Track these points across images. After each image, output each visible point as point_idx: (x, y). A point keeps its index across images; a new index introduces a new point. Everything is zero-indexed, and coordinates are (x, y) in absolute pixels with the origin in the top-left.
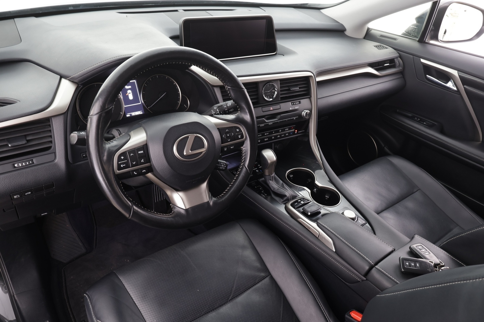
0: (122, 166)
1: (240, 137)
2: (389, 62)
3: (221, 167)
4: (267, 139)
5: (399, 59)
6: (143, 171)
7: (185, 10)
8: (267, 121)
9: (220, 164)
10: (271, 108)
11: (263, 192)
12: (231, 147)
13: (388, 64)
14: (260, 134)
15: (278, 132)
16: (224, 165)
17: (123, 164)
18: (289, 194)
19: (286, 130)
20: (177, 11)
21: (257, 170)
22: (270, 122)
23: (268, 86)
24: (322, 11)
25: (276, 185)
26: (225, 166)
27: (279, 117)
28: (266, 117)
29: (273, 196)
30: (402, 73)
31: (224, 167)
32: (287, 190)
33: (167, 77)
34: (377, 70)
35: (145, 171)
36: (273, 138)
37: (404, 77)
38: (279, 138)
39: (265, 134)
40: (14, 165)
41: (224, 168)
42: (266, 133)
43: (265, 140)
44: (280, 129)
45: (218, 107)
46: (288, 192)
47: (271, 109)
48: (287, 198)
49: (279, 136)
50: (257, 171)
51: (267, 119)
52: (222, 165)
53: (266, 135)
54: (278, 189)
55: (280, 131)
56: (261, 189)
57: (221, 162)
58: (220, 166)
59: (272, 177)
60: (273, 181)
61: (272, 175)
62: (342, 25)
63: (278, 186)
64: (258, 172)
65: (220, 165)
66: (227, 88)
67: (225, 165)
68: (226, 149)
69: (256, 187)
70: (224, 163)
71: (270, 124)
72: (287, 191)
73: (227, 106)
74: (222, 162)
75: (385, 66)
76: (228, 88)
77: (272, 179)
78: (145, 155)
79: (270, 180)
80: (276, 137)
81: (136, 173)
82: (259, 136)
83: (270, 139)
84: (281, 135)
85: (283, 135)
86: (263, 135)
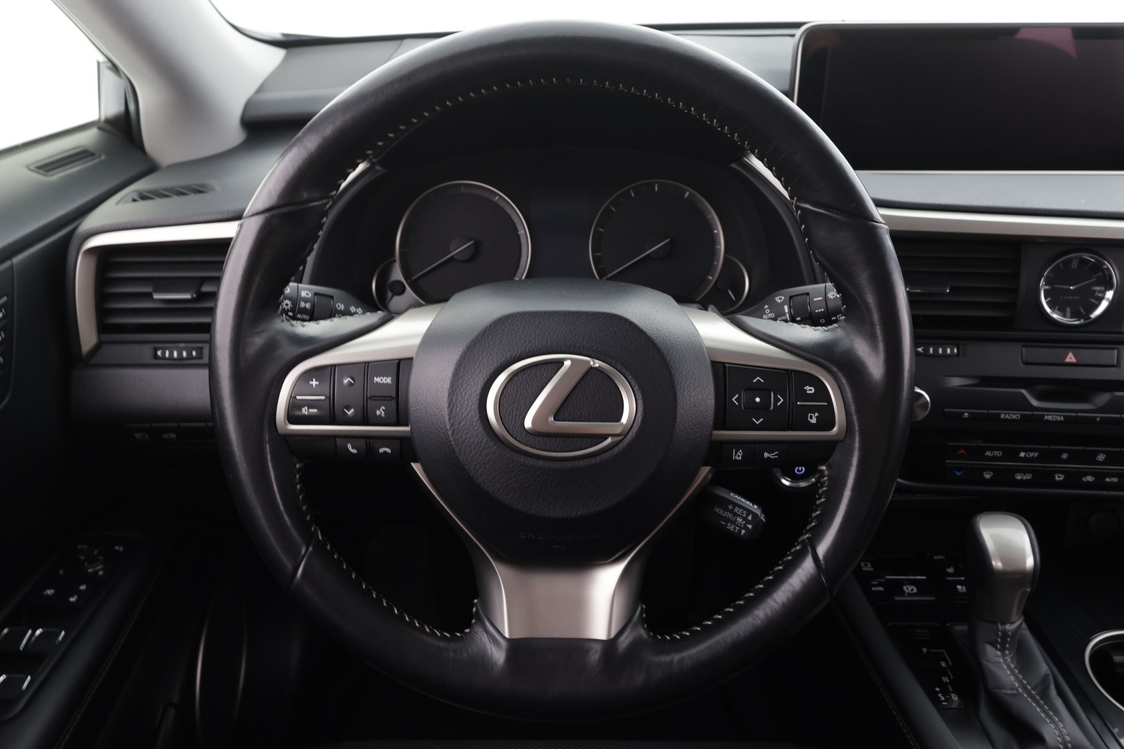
0: (305, 411)
1: (814, 421)
3: (734, 523)
4: (1028, 477)
6: (382, 450)
8: (1035, 403)
9: (732, 511)
10: (1071, 355)
11: (945, 679)
12: (766, 455)
14: (998, 449)
15: (1091, 458)
16: (745, 519)
17: (310, 404)
18: (1061, 735)
21: (961, 583)
22: (1055, 411)
23: (1075, 265)
25: (1013, 672)
26: (750, 527)
27: (1103, 398)
28: (1042, 387)
29: (984, 713)
31: (746, 528)
32: (1057, 713)
33: (690, 194)
35: (388, 450)
36: (1059, 478)
38: (1088, 486)
39: (1022, 454)
40: (156, 350)
41: (743, 532)
42: (1026, 450)
43: (1019, 477)
44: (1103, 452)
45: (791, 298)
46: (1057, 728)
47: (1071, 358)
49: (1089, 479)
50: (959, 587)
51: (1040, 397)
52: (738, 515)
53: (1025, 459)
54: (1013, 695)
55: (1101, 457)
56: (943, 664)
57: (735, 505)
58: (727, 520)
59: (1005, 634)
60: (1003, 650)
61: (1004, 623)
63: (1021, 683)
64: (963, 594)
65: (729, 515)
66: (798, 208)
67: (748, 522)
68: (740, 453)
69: (925, 650)
70: (749, 512)
71: (1050, 418)
72: (1053, 721)
73: (826, 298)
74: (740, 507)
76: (803, 209)
77: (1003, 644)
78: (394, 395)
79: (994, 644)
80: (1073, 479)
81: (354, 451)
82: (988, 453)
83: (1043, 478)
84: (1100, 476)
85: (1115, 480)
86: (1011, 455)
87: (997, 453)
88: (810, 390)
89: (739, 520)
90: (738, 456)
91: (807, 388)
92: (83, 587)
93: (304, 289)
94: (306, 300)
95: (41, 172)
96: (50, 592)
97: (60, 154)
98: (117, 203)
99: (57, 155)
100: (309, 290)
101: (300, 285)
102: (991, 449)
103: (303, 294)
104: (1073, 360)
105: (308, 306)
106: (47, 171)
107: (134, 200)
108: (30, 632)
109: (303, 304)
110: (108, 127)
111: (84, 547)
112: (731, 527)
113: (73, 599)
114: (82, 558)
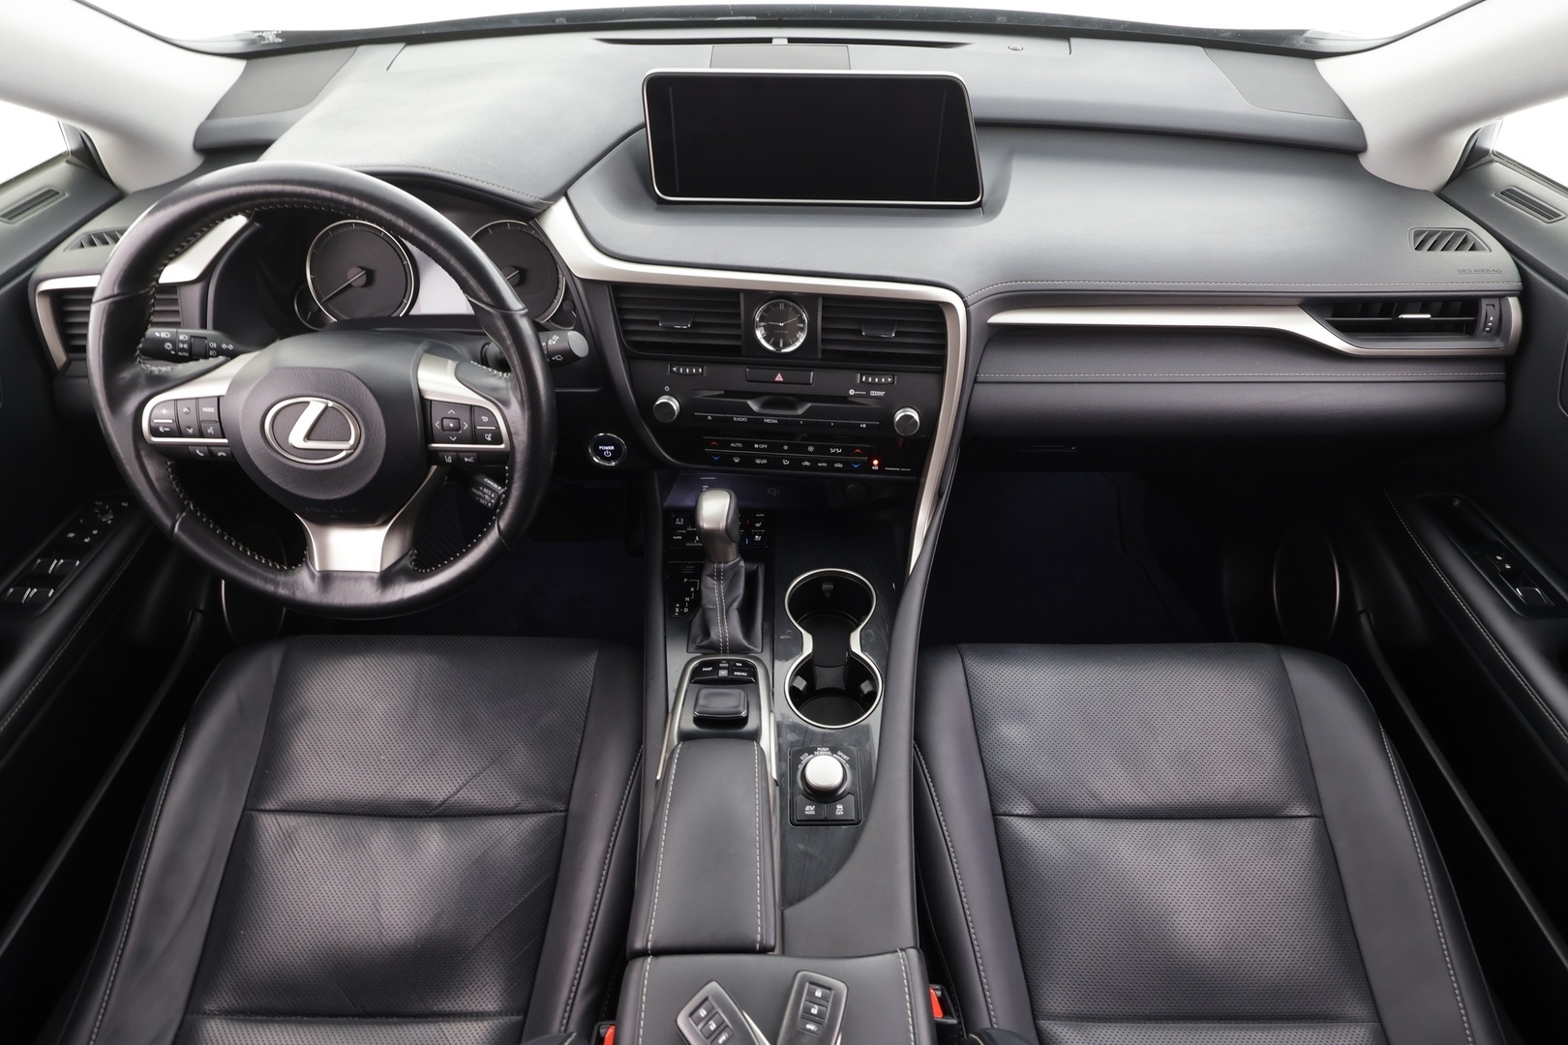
0: (161, 429)
1: (489, 439)
2: (1438, 306)
3: (484, 498)
4: (765, 461)
5: (1513, 302)
6: (219, 454)
7: (791, 40)
8: (757, 410)
9: (482, 491)
10: (779, 375)
11: (687, 599)
12: (466, 459)
13: (1428, 316)
14: (739, 442)
15: (804, 449)
16: (490, 496)
17: (164, 425)
18: (724, 633)
19: (833, 451)
20: (769, 40)
22: (772, 416)
24: (1322, 65)
25: (720, 595)
26: (494, 502)
27: (805, 407)
29: (696, 622)
30: (1510, 364)
31: (491, 502)
32: (729, 620)
34: (1342, 329)
35: (224, 454)
36: (786, 462)
37: (1510, 382)
38: (807, 468)
39: (756, 446)
41: (489, 504)
42: (758, 443)
43: (758, 462)
44: (811, 445)
46: (723, 628)
47: (779, 378)
48: (712, 642)
49: (807, 463)
52: (486, 494)
53: (759, 449)
54: (712, 609)
55: (811, 449)
56: (692, 589)
57: (485, 487)
58: (480, 497)
59: (719, 569)
60: (719, 580)
61: (720, 564)
62: (1359, 130)
63: (721, 602)
65: (480, 493)
67: (492, 498)
68: (450, 458)
69: (685, 580)
70: (493, 492)
71: (768, 421)
72: (723, 625)
75: (1402, 318)
77: (719, 576)
78: (217, 419)
79: (712, 576)
80: (796, 464)
81: (202, 455)
82: (732, 445)
83: (775, 463)
84: (814, 462)
85: (825, 464)
86: (749, 446)
87: (739, 445)
88: (485, 419)
89: (487, 497)
90: (449, 460)
91: (483, 418)
92: (95, 532)
93: (182, 333)
94: (183, 342)
95: (5, 220)
96: (71, 535)
97: (26, 197)
98: (64, 251)
99: (23, 199)
100: (186, 334)
101: (180, 330)
102: (735, 442)
103: (181, 337)
104: (781, 379)
105: (186, 346)
106: (10, 219)
107: (82, 246)
108: (55, 561)
109: (181, 346)
110: (75, 160)
111: (100, 503)
112: (482, 501)
113: (87, 540)
114: (97, 511)
